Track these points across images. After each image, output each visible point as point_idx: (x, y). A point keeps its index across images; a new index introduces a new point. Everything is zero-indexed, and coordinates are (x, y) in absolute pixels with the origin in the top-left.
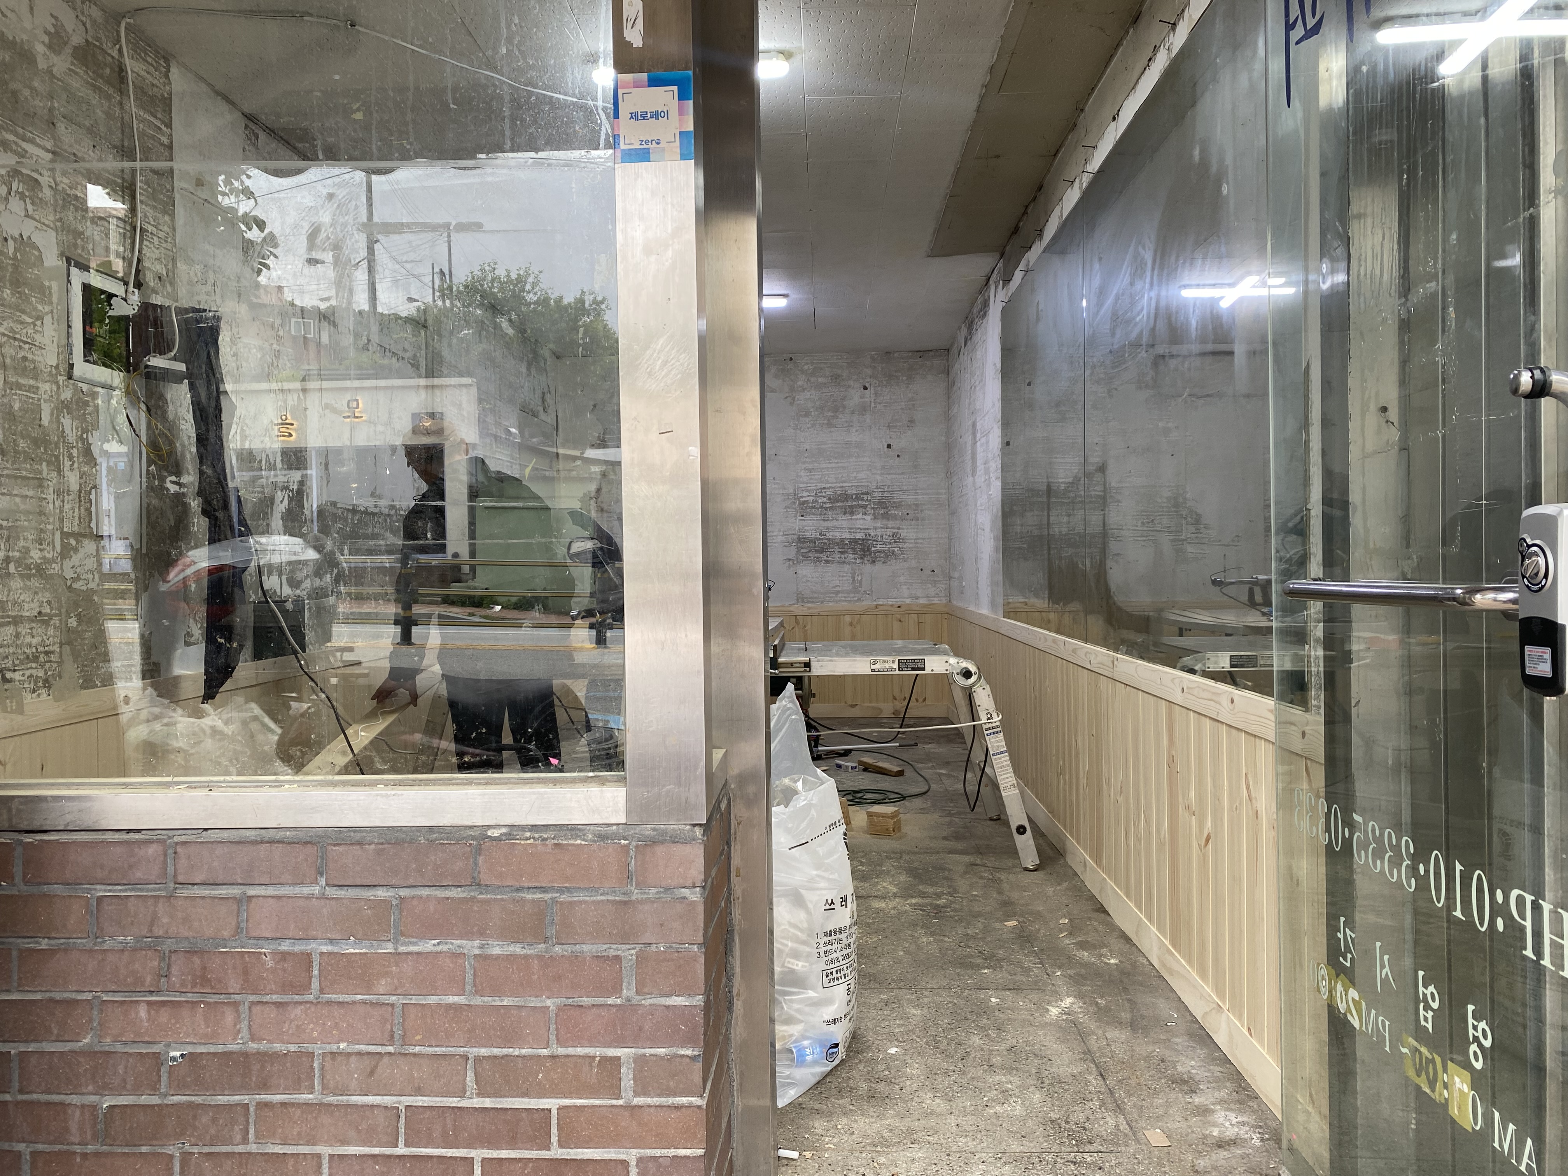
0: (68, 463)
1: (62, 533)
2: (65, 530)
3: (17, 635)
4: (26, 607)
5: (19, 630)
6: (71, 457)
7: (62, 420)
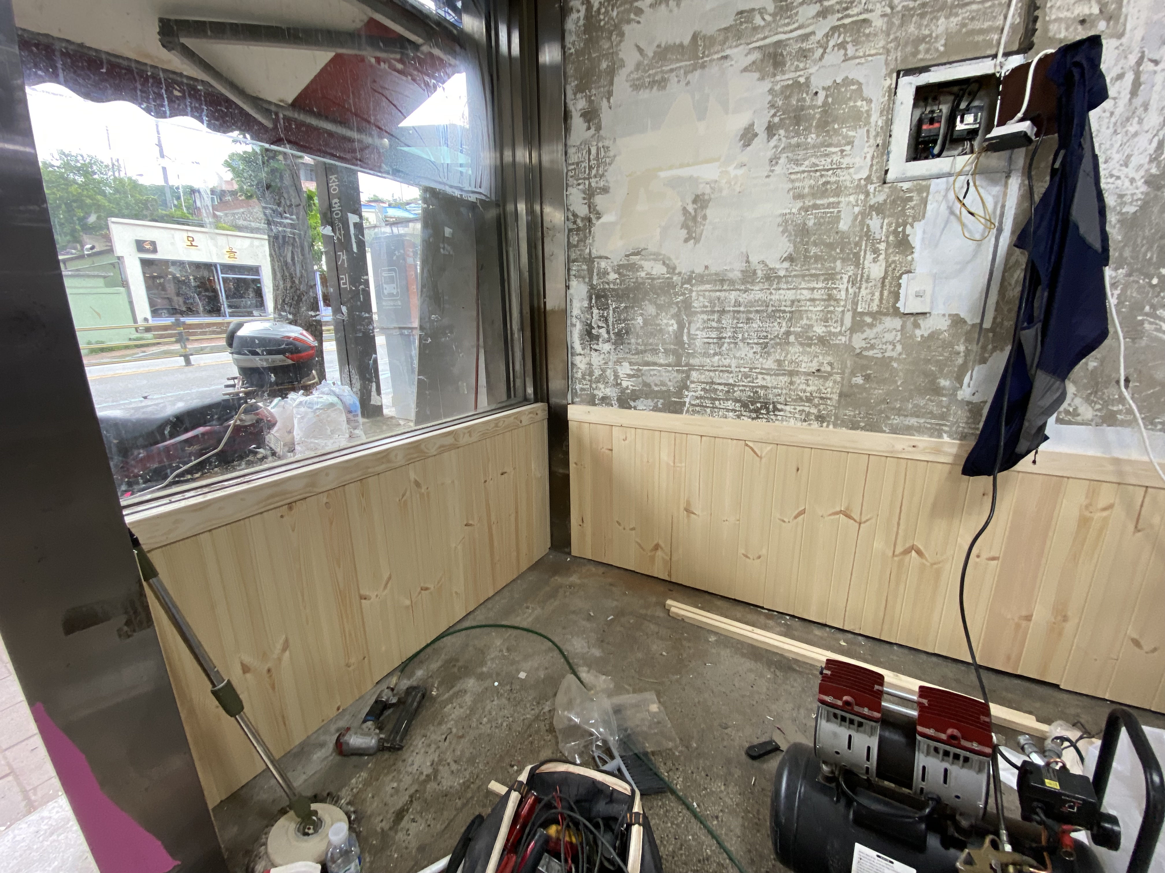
0: (870, 257)
1: (855, 313)
2: (859, 310)
3: (791, 383)
4: (804, 365)
5: (794, 379)
6: (876, 251)
7: (868, 221)
